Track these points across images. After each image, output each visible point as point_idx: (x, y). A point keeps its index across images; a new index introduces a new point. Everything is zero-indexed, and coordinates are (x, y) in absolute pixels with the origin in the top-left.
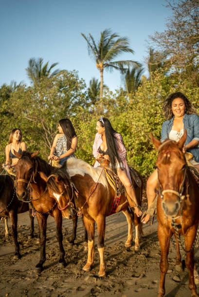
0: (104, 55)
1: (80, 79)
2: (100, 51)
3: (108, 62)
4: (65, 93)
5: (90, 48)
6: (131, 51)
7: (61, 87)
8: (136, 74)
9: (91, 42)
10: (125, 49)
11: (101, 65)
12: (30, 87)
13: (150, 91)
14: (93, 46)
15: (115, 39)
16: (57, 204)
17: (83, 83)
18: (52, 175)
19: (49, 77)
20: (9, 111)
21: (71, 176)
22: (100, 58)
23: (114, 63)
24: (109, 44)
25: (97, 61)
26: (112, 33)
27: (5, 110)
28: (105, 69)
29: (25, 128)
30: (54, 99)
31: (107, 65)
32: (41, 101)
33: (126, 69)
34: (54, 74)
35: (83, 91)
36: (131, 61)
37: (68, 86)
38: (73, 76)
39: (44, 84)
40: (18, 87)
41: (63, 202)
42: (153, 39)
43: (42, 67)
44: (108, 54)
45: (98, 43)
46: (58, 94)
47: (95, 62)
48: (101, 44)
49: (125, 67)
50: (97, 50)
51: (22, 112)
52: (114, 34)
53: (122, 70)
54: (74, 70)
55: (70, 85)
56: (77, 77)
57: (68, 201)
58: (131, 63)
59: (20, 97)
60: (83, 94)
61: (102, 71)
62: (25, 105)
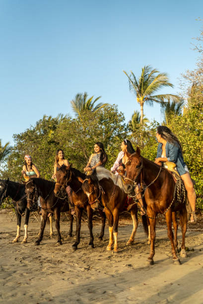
0: (145, 89)
1: (119, 112)
2: (141, 87)
3: (148, 96)
4: (105, 125)
5: (131, 83)
6: (171, 85)
7: (101, 120)
8: (176, 107)
9: (132, 77)
10: (165, 83)
11: (141, 99)
12: (74, 120)
13: (178, 123)
14: (134, 81)
15: (156, 74)
16: (88, 200)
17: (122, 117)
18: (87, 179)
19: (92, 110)
20: (55, 140)
21: (99, 180)
22: (140, 93)
23: (154, 97)
24: (150, 79)
25: (137, 95)
26: (153, 69)
27: (52, 139)
28: (145, 103)
29: (69, 155)
30: (95, 130)
31: (148, 99)
32: (84, 133)
33: (166, 103)
34: (97, 108)
35: (122, 124)
36: (170, 95)
37: (109, 119)
38: (113, 109)
39: (87, 117)
40: (64, 119)
41: (92, 198)
42: (185, 77)
43: (87, 101)
44: (148, 89)
45: (138, 78)
46: (100, 126)
47: (136, 96)
48: (142, 80)
49: (166, 100)
50: (137, 86)
51: (67, 142)
52: (154, 70)
53: (163, 103)
54: (114, 105)
55: (110, 118)
56: (117, 110)
57: (96, 198)
58: (171, 97)
59: (65, 129)
60: (122, 126)
61: (142, 105)
62: (69, 135)
